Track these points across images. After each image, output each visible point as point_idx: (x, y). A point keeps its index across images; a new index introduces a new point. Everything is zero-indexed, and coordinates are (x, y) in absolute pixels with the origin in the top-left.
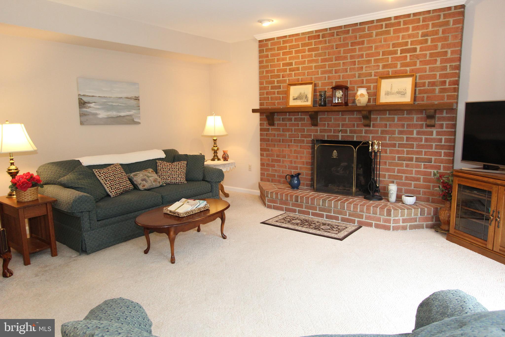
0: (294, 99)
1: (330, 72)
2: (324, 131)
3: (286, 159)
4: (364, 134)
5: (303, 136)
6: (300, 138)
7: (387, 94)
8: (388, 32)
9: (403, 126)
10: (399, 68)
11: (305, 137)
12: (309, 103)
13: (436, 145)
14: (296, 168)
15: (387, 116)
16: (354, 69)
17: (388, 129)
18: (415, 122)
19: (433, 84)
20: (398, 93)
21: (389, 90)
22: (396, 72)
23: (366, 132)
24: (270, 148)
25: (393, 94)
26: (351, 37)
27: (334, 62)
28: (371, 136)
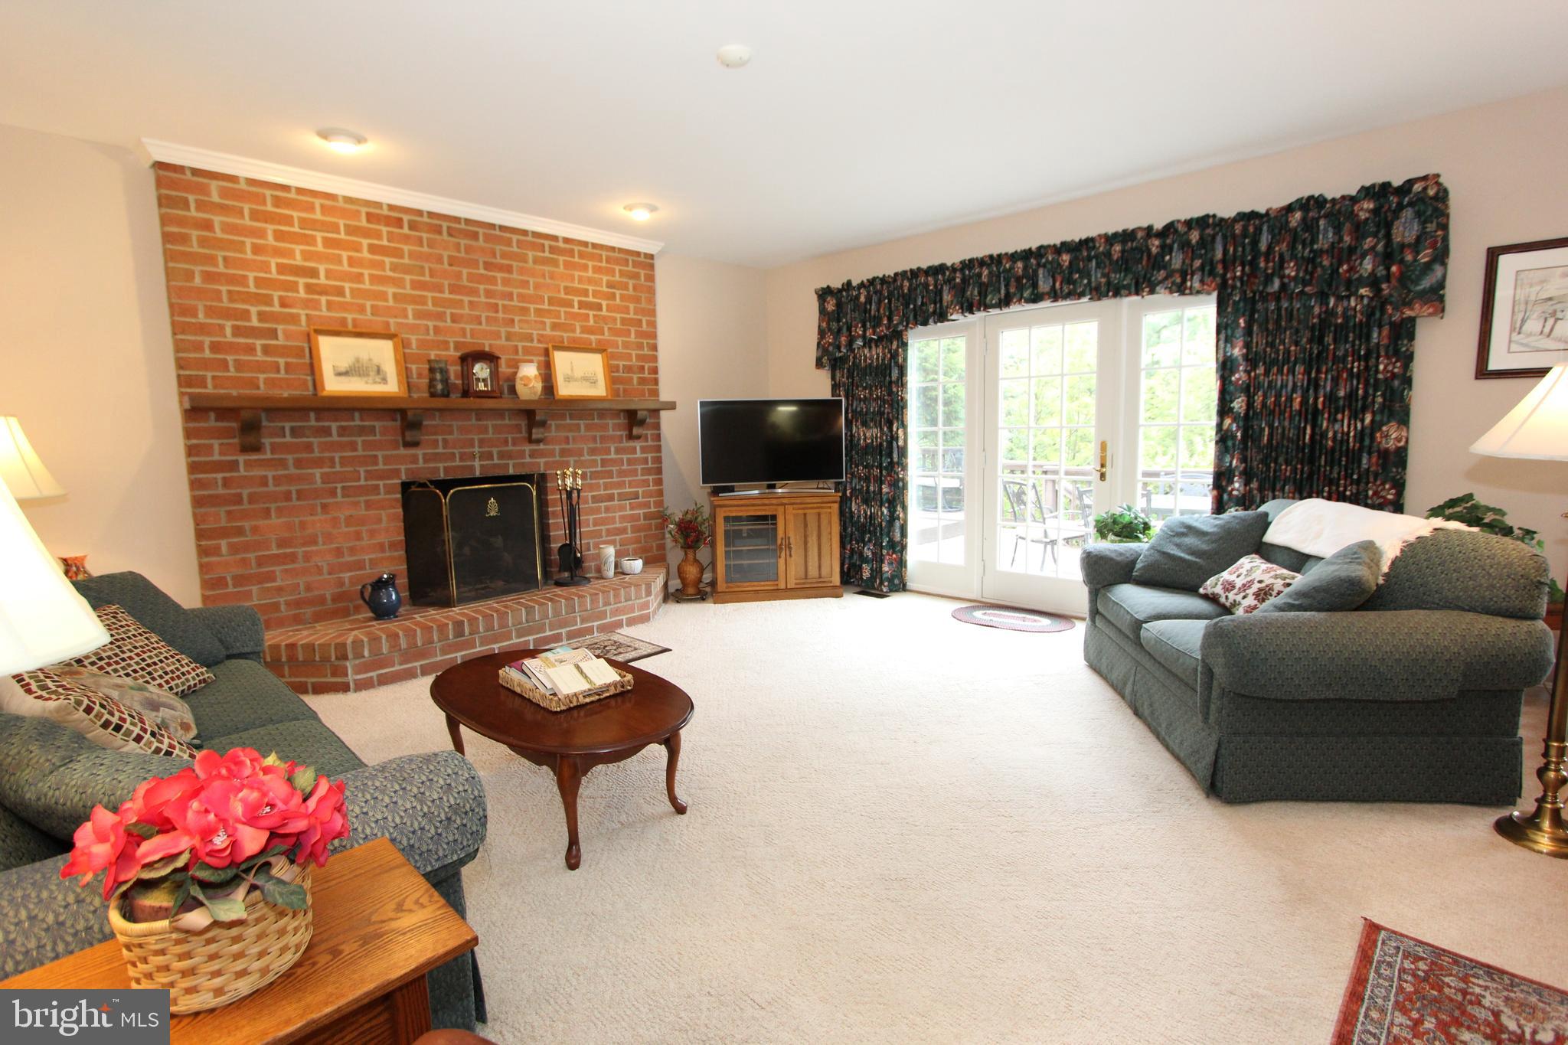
0: (339, 374)
1: (440, 316)
2: (436, 457)
3: (320, 547)
4: (528, 460)
5: (370, 475)
6: (362, 482)
7: (568, 379)
8: (555, 262)
9: (594, 439)
10: (578, 334)
11: (381, 478)
12: (391, 386)
13: (642, 469)
14: (360, 565)
15: (568, 421)
16: (496, 320)
17: (570, 446)
18: (611, 432)
19: (629, 369)
20: (585, 379)
21: (569, 372)
22: (574, 340)
23: (532, 455)
24: (247, 525)
25: (576, 380)
26: (482, 250)
27: (447, 295)
28: (542, 461)
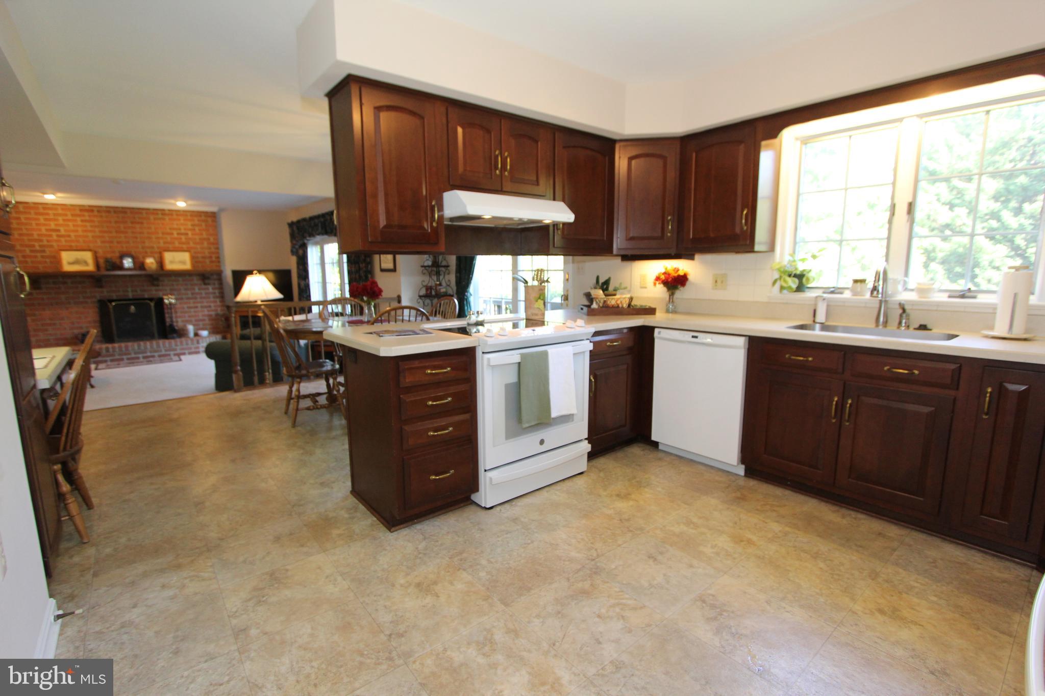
0: (69, 264)
1: (112, 242)
2: (112, 291)
3: (65, 321)
4: (154, 292)
5: (85, 297)
6: (81, 300)
7: (172, 262)
8: (164, 219)
9: (187, 285)
11: (90, 298)
12: (91, 267)
13: (213, 296)
15: (172, 279)
16: (136, 242)
17: (174, 287)
18: (195, 282)
19: (204, 257)
20: (180, 262)
21: (172, 260)
22: (175, 247)
23: (156, 290)
25: (176, 263)
26: (129, 217)
27: (114, 234)
